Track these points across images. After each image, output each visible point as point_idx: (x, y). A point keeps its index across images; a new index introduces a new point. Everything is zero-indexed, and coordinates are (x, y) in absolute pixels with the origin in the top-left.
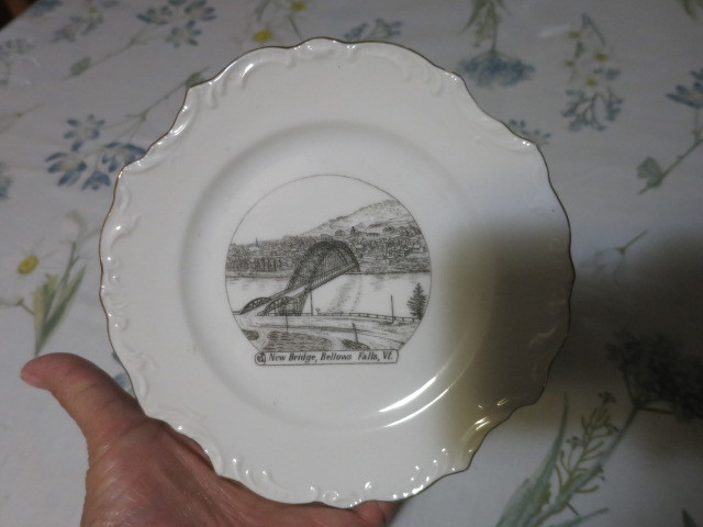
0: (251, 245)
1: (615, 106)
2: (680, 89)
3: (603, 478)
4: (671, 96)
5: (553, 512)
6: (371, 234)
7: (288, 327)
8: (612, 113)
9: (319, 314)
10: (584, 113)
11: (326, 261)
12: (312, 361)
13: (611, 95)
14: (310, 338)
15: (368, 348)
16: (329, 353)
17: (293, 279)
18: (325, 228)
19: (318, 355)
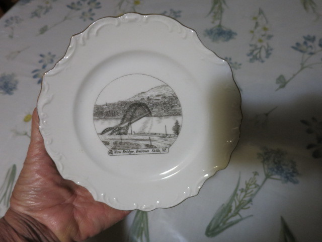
0: (104, 105)
1: (270, 52)
2: (298, 44)
3: (252, 204)
4: (293, 47)
5: (232, 216)
6: (156, 100)
7: (121, 139)
8: (268, 54)
9: (135, 134)
10: (256, 54)
11: (137, 111)
12: (132, 153)
13: (268, 46)
14: (131, 144)
15: (156, 147)
16: (139, 150)
17: (123, 119)
18: (137, 97)
19: (135, 151)
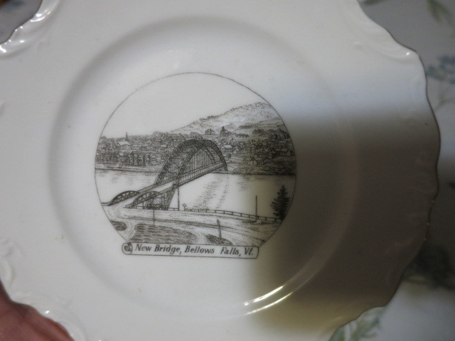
0: (120, 139)
6: (240, 135)
7: (154, 220)
9: (185, 210)
11: (195, 159)
12: (176, 253)
14: (175, 231)
15: (231, 244)
16: (193, 247)
17: (162, 175)
18: (196, 127)
19: (183, 247)
